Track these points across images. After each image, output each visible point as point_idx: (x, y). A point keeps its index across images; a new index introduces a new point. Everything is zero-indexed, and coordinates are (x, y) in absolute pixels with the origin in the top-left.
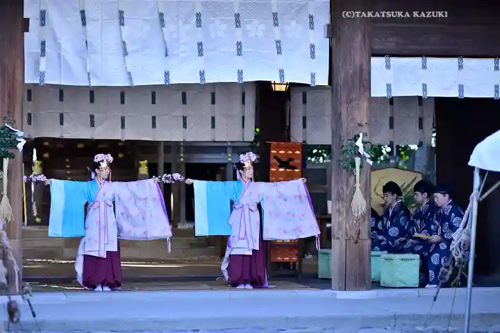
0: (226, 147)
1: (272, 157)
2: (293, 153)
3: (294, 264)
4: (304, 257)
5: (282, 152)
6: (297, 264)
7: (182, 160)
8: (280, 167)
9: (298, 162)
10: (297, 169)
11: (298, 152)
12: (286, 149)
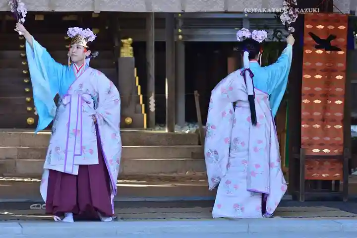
0: (241, 20)
1: (306, 33)
2: (336, 29)
3: (337, 182)
4: (350, 173)
5: (321, 27)
6: (341, 183)
7: (180, 37)
8: (318, 48)
9: (342, 40)
10: (340, 50)
11: (342, 27)
12: (326, 22)
